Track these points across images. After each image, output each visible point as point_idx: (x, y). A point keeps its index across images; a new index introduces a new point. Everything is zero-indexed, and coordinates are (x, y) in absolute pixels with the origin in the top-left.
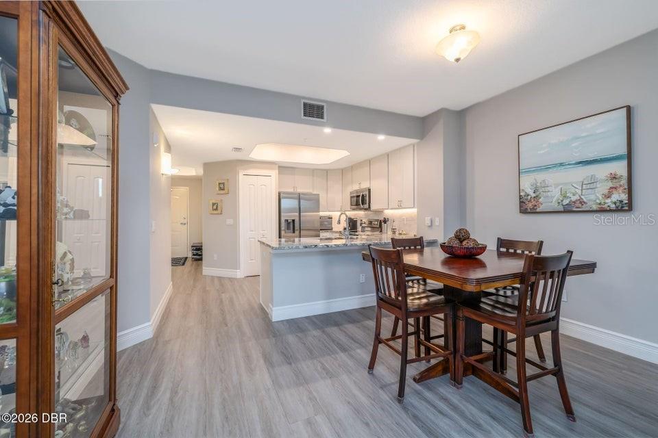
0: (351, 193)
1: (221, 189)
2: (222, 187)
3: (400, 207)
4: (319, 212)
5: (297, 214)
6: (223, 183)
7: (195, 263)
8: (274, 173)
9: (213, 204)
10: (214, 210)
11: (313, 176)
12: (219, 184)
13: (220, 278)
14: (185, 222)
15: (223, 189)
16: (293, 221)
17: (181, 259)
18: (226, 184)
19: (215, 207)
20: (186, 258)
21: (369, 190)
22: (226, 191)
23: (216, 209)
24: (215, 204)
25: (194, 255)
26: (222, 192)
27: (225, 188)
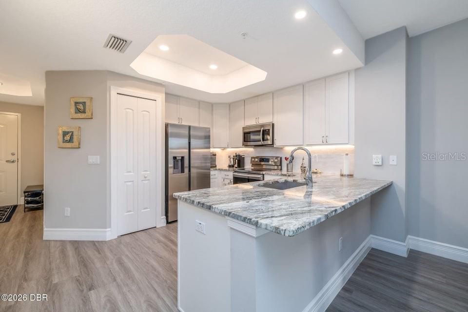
0: (244, 128)
1: (78, 111)
2: (81, 108)
3: (325, 142)
4: (209, 148)
5: (187, 151)
6: (84, 104)
7: (29, 214)
8: (160, 97)
9: (65, 134)
10: (65, 141)
11: (199, 108)
12: (76, 103)
13: (76, 244)
14: (14, 158)
15: (84, 112)
16: (183, 158)
17: (5, 209)
18: (87, 104)
19: (68, 138)
20: (15, 207)
21: (273, 125)
22: (88, 114)
23: (71, 140)
24: (68, 133)
25: (28, 202)
26: (80, 115)
27: (87, 110)
